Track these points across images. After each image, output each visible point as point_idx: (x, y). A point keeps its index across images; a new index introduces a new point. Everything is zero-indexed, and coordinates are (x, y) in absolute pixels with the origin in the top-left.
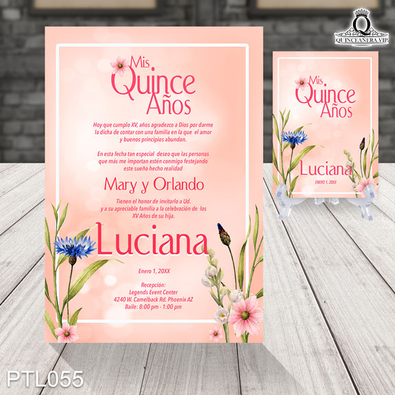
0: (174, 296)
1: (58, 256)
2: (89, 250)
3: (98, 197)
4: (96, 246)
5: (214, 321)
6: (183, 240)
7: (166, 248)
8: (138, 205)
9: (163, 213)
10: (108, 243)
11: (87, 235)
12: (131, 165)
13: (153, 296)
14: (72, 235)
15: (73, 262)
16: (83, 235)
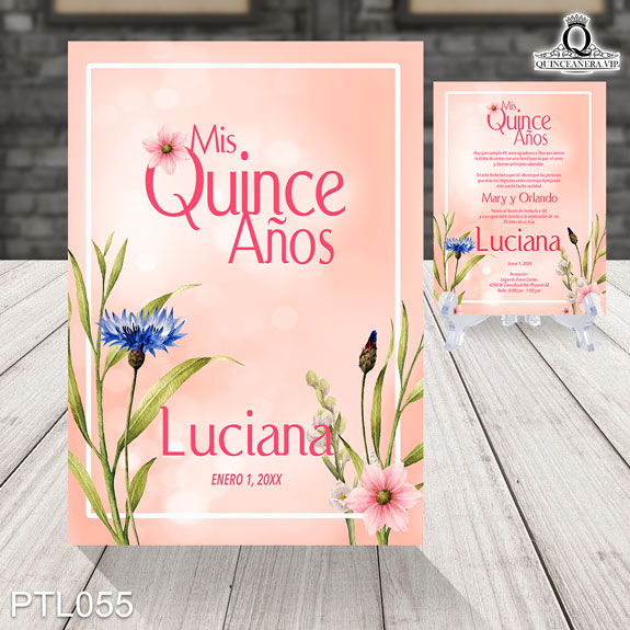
0: (535, 283)
1: (447, 252)
2: (471, 248)
3: (477, 208)
4: (476, 245)
5: (565, 302)
6: (542, 240)
7: (529, 246)
8: (507, 214)
9: (527, 219)
10: (485, 243)
11: (469, 236)
12: (502, 183)
13: (519, 283)
14: (458, 236)
15: (458, 257)
16: (466, 236)
